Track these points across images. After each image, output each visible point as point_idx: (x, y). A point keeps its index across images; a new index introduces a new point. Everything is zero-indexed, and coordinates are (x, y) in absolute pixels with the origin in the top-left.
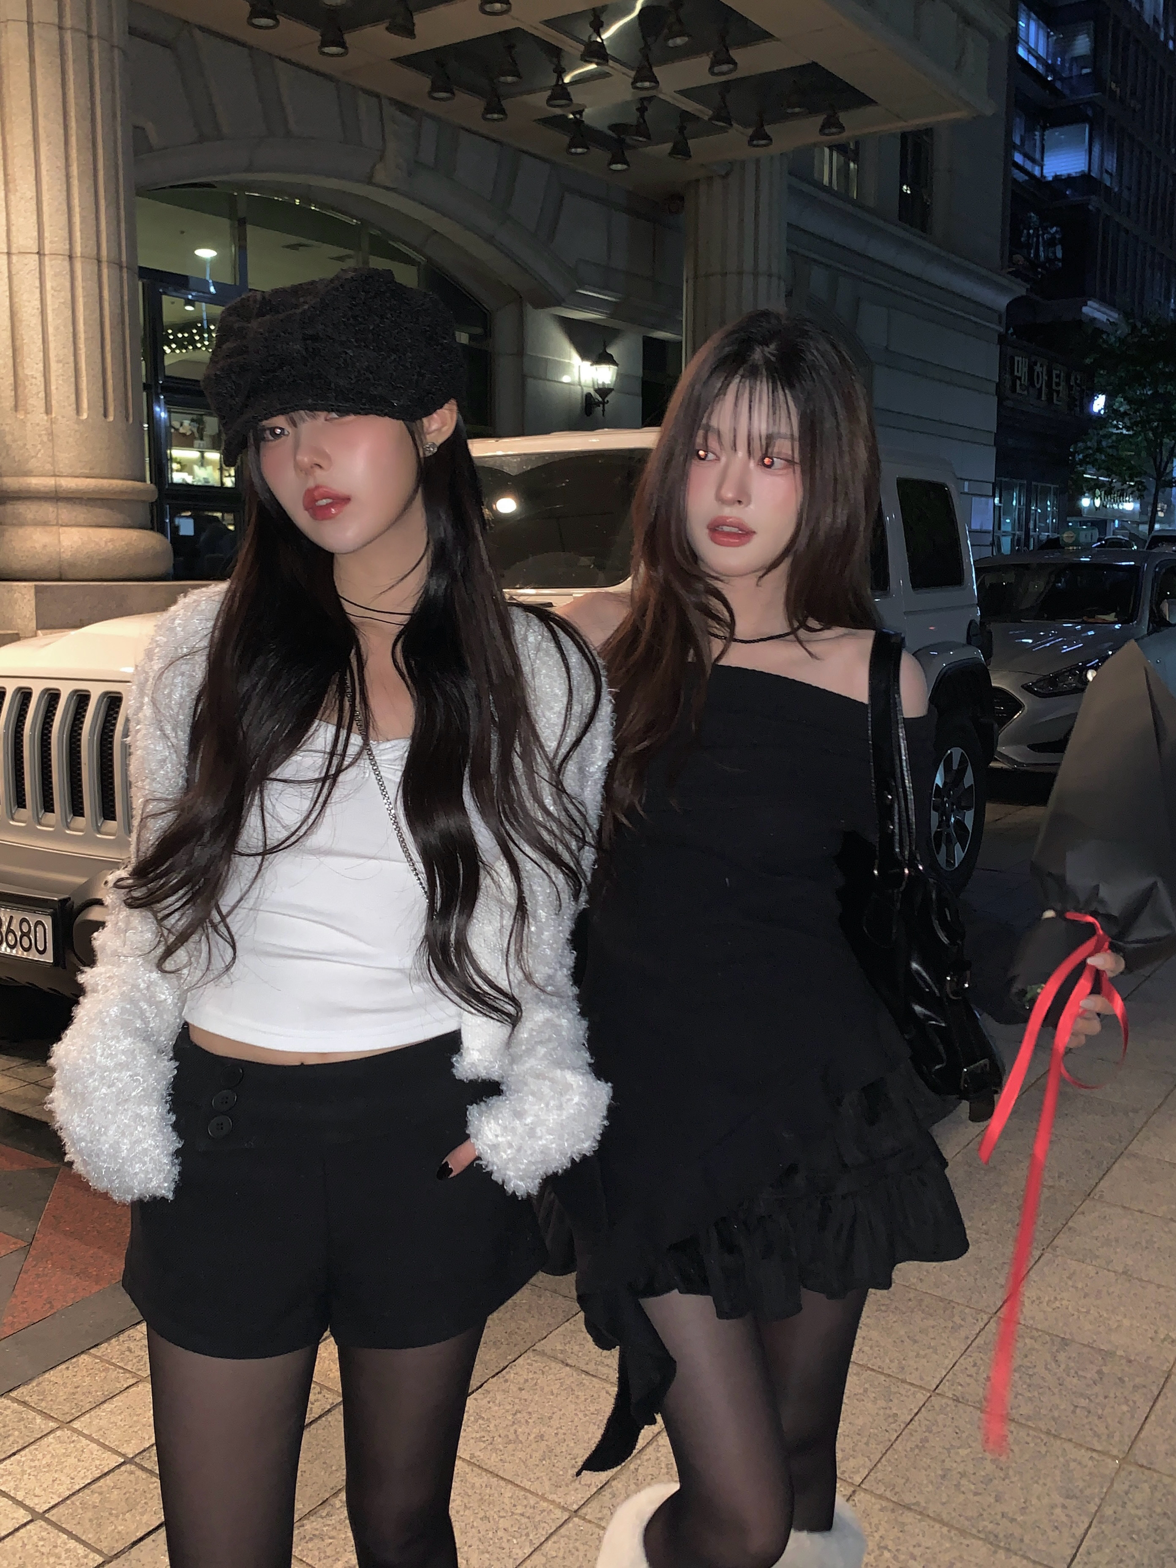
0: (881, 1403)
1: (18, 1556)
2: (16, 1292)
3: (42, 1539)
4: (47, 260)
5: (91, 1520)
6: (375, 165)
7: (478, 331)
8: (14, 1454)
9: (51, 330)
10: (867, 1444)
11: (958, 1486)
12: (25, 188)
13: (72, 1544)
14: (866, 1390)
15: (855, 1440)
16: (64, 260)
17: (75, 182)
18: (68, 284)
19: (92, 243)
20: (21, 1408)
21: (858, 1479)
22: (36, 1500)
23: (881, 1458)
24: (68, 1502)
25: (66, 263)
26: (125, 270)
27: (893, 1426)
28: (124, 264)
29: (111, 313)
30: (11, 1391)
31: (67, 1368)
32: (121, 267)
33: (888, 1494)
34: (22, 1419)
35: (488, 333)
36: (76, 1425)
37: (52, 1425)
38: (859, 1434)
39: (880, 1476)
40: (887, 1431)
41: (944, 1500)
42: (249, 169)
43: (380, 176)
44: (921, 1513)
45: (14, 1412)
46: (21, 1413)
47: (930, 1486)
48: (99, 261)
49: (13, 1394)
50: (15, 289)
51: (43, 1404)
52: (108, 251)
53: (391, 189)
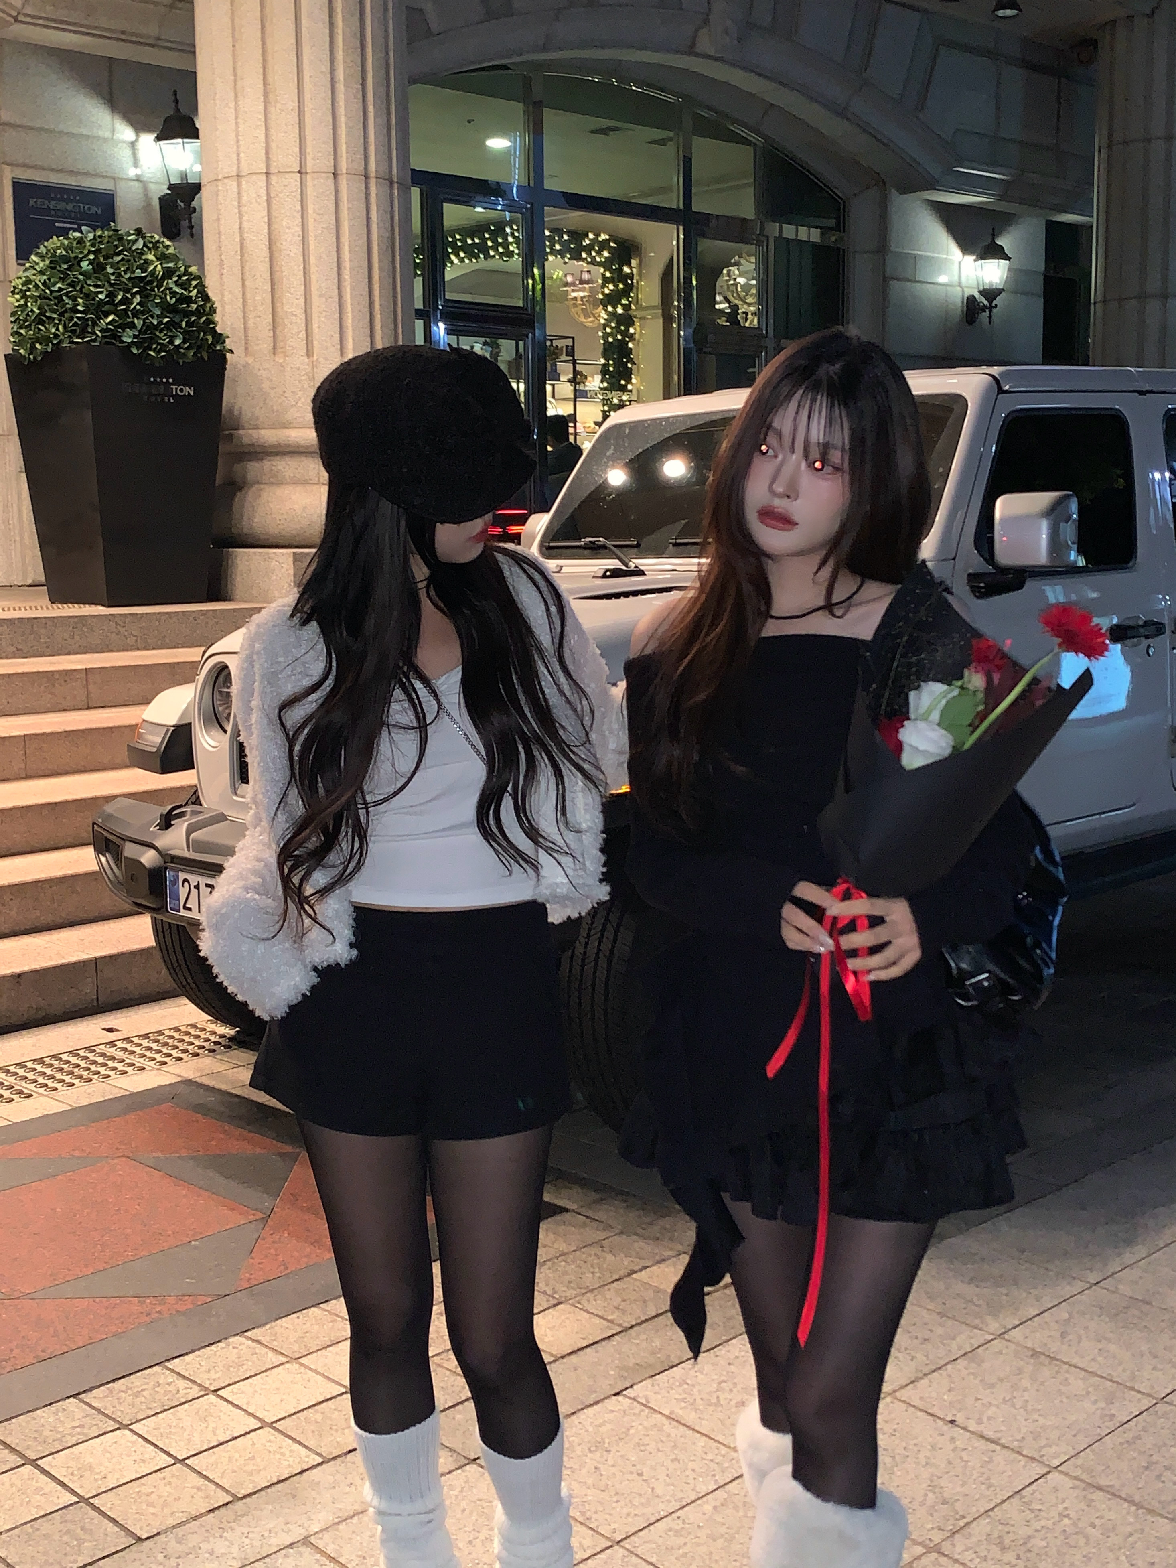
0: (1102, 1404)
1: (248, 1451)
2: (253, 1255)
3: (270, 1441)
4: (309, 180)
5: (313, 1432)
6: (697, 31)
7: (831, 223)
8: (247, 1379)
9: (313, 260)
10: (1074, 1436)
11: (1159, 1477)
12: (286, 97)
13: (296, 1447)
14: (1088, 1393)
16: (328, 178)
17: (341, 87)
18: (332, 207)
19: (360, 156)
20: (255, 1345)
21: (1056, 1463)
22: (266, 1413)
23: (1086, 1448)
24: (294, 1417)
25: (331, 181)
26: (396, 185)
27: (1107, 1424)
28: (395, 179)
29: (380, 236)
30: (246, 1331)
31: (298, 1318)
32: (391, 183)
33: (1084, 1477)
34: (256, 1354)
35: (841, 227)
36: (302, 1360)
37: (284, 1360)
38: (1068, 1428)
39: (1079, 1461)
40: (1099, 1427)
41: (1140, 1486)
42: (545, 48)
43: (704, 44)
44: (1114, 1494)
45: (248, 1347)
46: (254, 1348)
47: (1130, 1474)
48: (367, 177)
49: (248, 1334)
50: (274, 214)
51: (275, 1343)
52: (377, 165)
53: (716, 59)
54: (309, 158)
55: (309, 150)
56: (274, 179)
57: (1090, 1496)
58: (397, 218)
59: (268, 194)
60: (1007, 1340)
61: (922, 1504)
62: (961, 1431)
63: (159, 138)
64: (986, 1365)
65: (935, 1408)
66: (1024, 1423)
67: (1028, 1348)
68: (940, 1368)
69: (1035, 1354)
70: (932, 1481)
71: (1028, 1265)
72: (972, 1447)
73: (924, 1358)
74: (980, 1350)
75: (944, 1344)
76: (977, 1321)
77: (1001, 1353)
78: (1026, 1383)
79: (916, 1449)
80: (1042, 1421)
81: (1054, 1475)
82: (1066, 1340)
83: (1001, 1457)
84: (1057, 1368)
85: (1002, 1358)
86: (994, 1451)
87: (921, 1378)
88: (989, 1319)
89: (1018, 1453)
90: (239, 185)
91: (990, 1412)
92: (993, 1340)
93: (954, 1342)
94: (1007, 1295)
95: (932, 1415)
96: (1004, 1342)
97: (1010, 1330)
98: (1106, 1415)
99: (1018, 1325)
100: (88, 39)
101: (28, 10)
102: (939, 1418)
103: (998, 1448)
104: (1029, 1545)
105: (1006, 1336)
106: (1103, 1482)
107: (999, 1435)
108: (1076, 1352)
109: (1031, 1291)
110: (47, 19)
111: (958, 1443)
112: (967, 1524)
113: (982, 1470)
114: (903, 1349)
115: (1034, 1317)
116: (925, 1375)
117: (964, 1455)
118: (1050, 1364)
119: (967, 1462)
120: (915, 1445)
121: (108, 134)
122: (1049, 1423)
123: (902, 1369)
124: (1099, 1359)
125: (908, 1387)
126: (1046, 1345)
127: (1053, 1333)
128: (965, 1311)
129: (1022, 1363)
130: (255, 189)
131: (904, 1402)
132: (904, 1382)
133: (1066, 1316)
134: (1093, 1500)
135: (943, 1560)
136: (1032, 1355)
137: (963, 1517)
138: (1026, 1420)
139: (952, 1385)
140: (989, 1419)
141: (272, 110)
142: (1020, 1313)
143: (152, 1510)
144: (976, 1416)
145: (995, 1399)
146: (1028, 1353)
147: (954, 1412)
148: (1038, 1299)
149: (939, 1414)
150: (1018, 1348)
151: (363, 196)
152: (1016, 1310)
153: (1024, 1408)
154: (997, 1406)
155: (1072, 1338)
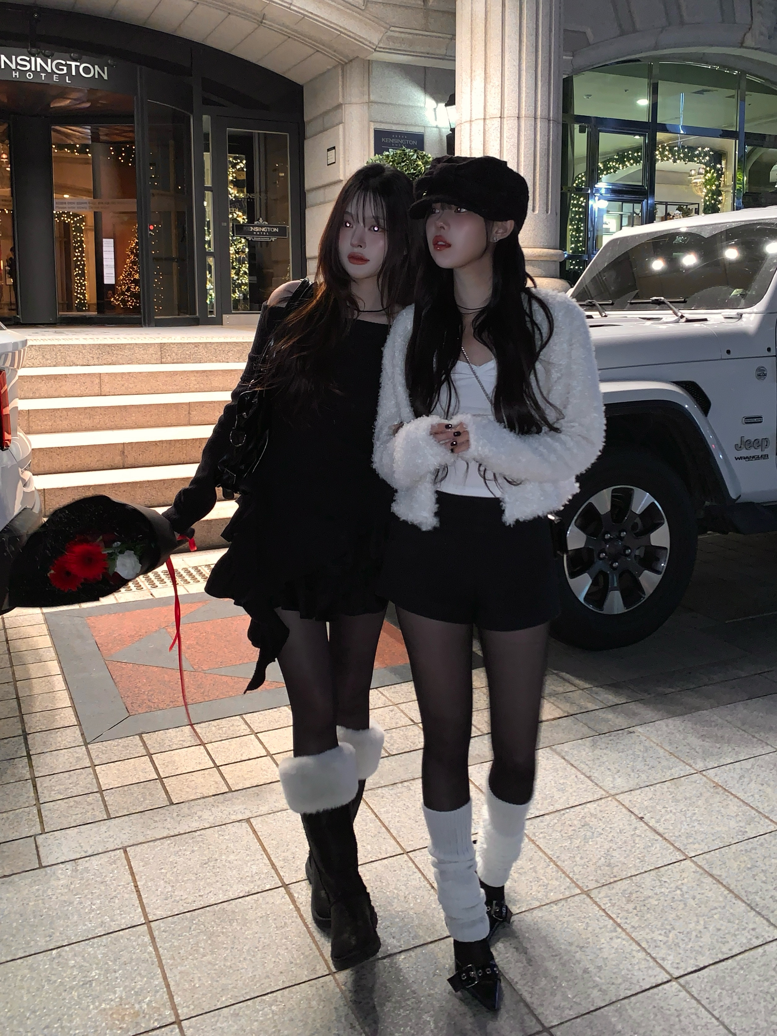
4: (505, 121)
6: (745, 35)
16: (515, 119)
18: (516, 135)
19: (532, 108)
25: (516, 121)
26: (552, 122)
28: (552, 118)
29: (541, 149)
32: (549, 120)
42: (656, 48)
43: (749, 42)
48: (535, 118)
50: (487, 139)
52: (542, 111)
53: (756, 49)
54: (506, 110)
55: (506, 105)
56: (488, 122)
57: (702, 880)
58: (551, 139)
59: (484, 129)
60: (704, 775)
61: (595, 863)
62: (643, 825)
63: (446, 105)
64: (682, 788)
65: (636, 808)
66: (686, 827)
67: (714, 782)
68: (652, 785)
69: (717, 786)
70: (608, 851)
71: (743, 732)
72: (645, 835)
73: (646, 778)
74: (683, 779)
75: (663, 771)
76: (691, 762)
77: (695, 782)
78: (701, 803)
79: (609, 830)
80: (697, 827)
81: (688, 862)
82: (741, 781)
83: (660, 844)
84: (726, 797)
85: (694, 785)
86: (657, 840)
87: (637, 789)
88: (699, 761)
89: (673, 845)
90: (471, 125)
91: (668, 817)
92: (695, 773)
93: (670, 771)
94: (719, 748)
95: (632, 812)
96: (701, 776)
97: (708, 769)
98: (741, 831)
99: (716, 767)
100: (410, 58)
101: (381, 45)
102: (635, 815)
103: (661, 839)
104: (646, 902)
105: (704, 773)
106: (715, 872)
107: (666, 831)
108: (743, 789)
109: (736, 748)
110: (390, 49)
111: (637, 831)
112: (615, 882)
113: (643, 850)
114: (635, 771)
115: (727, 764)
116: (641, 788)
117: (637, 839)
118: (723, 793)
119: (637, 844)
120: (611, 828)
121: (422, 105)
122: (701, 829)
123: (628, 781)
124: (757, 796)
125: (626, 794)
126: (726, 782)
127: (735, 776)
128: (687, 754)
129: (705, 790)
130: (478, 126)
131: (619, 801)
132: (626, 789)
133: (750, 766)
134: (702, 882)
135: (588, 900)
136: (714, 787)
137: (615, 877)
138: (688, 825)
139: (654, 797)
140: (665, 820)
141: (488, 86)
142: (721, 760)
143: (188, 790)
144: (658, 817)
145: (676, 809)
146: (712, 785)
147: (646, 812)
148: (737, 753)
149: (637, 812)
150: (708, 781)
151: (533, 128)
152: (720, 758)
153: (691, 818)
154: (675, 814)
155: (746, 780)
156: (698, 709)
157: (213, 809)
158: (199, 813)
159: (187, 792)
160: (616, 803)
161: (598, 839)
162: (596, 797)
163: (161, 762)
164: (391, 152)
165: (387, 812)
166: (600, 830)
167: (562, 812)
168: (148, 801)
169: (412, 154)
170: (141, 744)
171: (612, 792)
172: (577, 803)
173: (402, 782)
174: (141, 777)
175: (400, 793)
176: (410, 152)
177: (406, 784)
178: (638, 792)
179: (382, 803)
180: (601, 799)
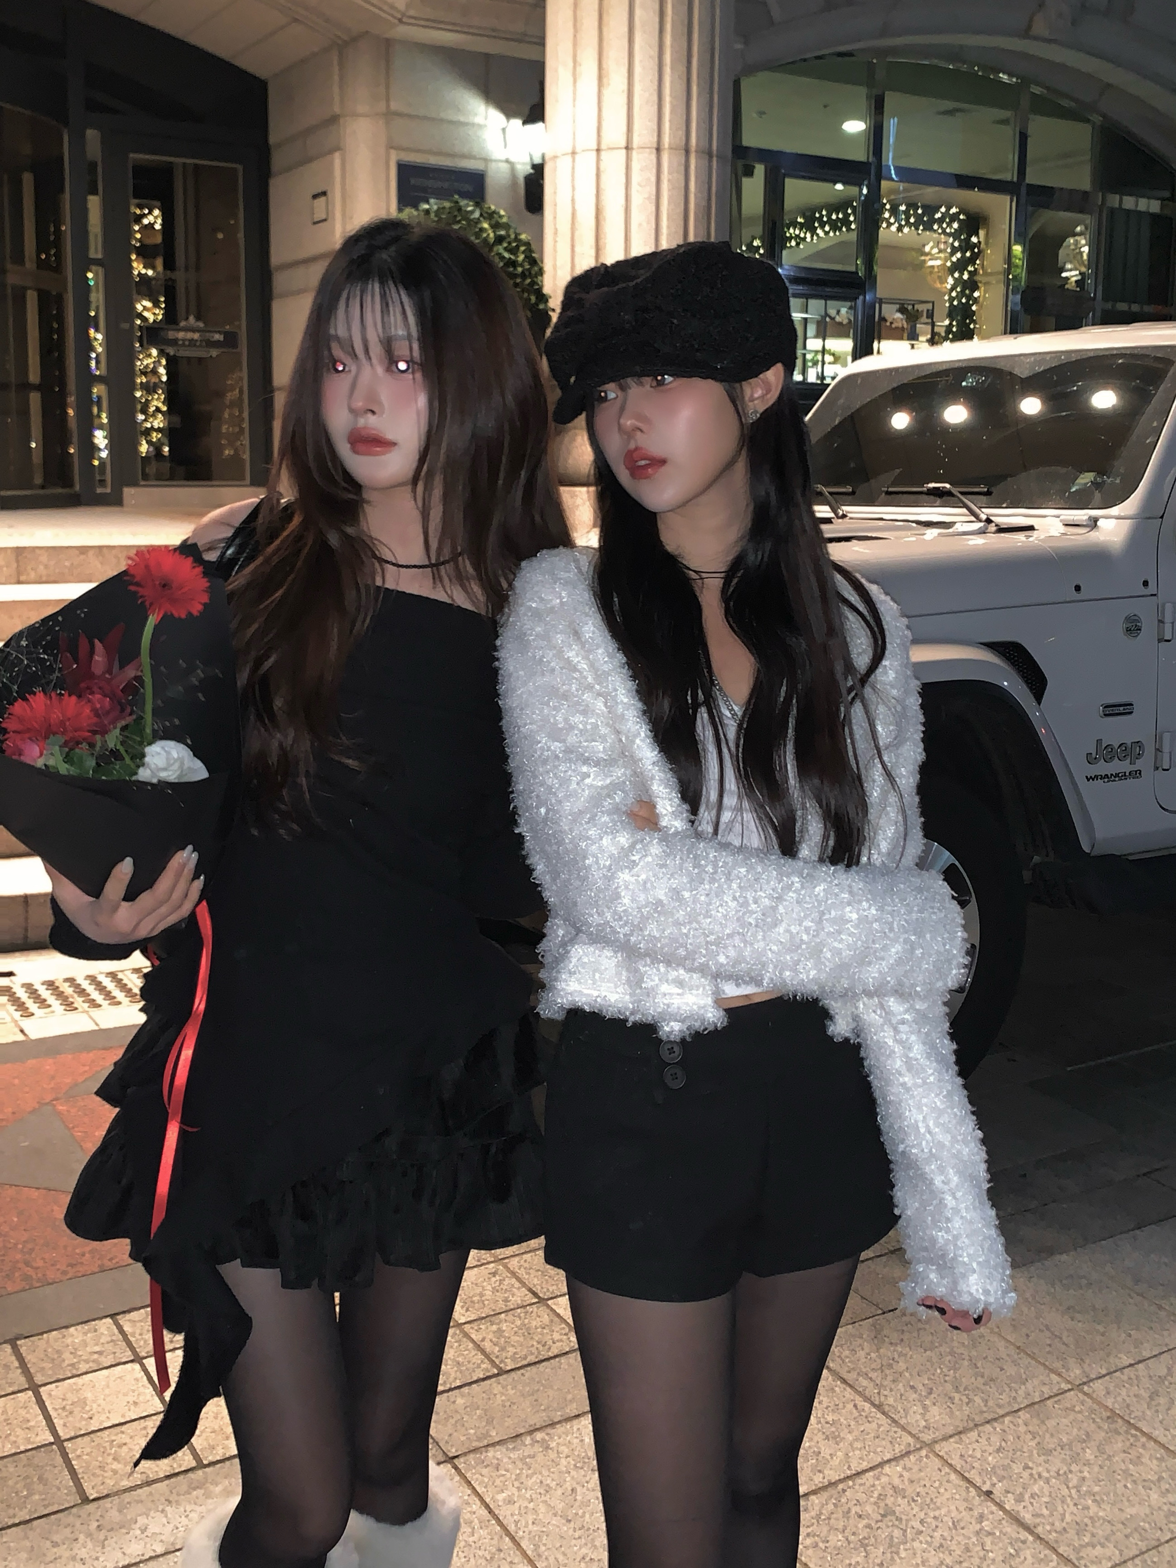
4: (635, 155)
6: (1033, 14)
10: (1127, 1536)
14: (1160, 1479)
15: (1114, 1528)
16: (651, 152)
17: (668, 70)
18: (653, 179)
19: (681, 133)
23: (1137, 1556)
25: (654, 157)
26: (715, 159)
28: (715, 152)
29: (696, 205)
32: (710, 155)
38: (1123, 1524)
40: (1161, 1529)
42: (882, 35)
43: (1040, 27)
48: (687, 152)
52: (698, 138)
53: (1049, 41)
54: (635, 135)
55: (636, 126)
56: (603, 154)
58: (712, 188)
59: (598, 169)
60: (1085, 1394)
62: (994, 1508)
63: (527, 122)
64: (1051, 1423)
65: (973, 1472)
66: (1073, 1508)
67: (1106, 1408)
68: (995, 1420)
69: (1113, 1416)
71: (1139, 1298)
72: (1001, 1532)
73: (982, 1404)
74: (1049, 1403)
75: (1011, 1389)
76: (1057, 1365)
77: (1072, 1409)
78: (1089, 1455)
79: (934, 1523)
80: (1094, 1509)
82: (1153, 1403)
83: (1030, 1551)
84: (1132, 1440)
85: (1072, 1416)
86: (1024, 1542)
87: (971, 1430)
88: (1072, 1362)
89: (1055, 1550)
90: (573, 161)
91: (1036, 1488)
92: (1069, 1390)
93: (1023, 1387)
94: (1103, 1334)
95: (968, 1481)
96: (1080, 1395)
97: (1092, 1380)
99: (1104, 1376)
100: (462, 36)
101: (412, 13)
102: (975, 1486)
103: (1031, 1538)
105: (1086, 1388)
107: (1038, 1520)
108: (1161, 1422)
109: (1132, 1333)
110: (428, 20)
111: (985, 1523)
114: (961, 1389)
115: (1124, 1368)
116: (976, 1425)
117: (988, 1541)
118: (1127, 1432)
119: (987, 1551)
120: (935, 1518)
121: (483, 121)
122: (1101, 1514)
123: (952, 1412)
125: (952, 1440)
126: (1128, 1406)
127: (1142, 1392)
128: (1048, 1349)
129: (1093, 1426)
130: (587, 163)
131: (942, 1457)
132: (950, 1430)
133: (1163, 1372)
136: (1108, 1418)
138: (1075, 1505)
139: (1003, 1444)
140: (1032, 1496)
141: (606, 92)
142: (1111, 1359)
143: (115, 1466)
144: (1019, 1490)
145: (1048, 1471)
146: (1105, 1414)
147: (994, 1479)
148: (1138, 1344)
149: (978, 1481)
150: (1095, 1406)
151: (683, 168)
152: (1108, 1354)
153: (1078, 1488)
154: (1047, 1481)
155: (1162, 1400)
156: (1050, 1251)
157: (168, 1509)
158: (142, 1520)
159: (115, 1472)
160: (937, 1463)
161: (916, 1544)
162: (898, 1450)
163: (59, 1404)
164: (433, 205)
165: (510, 1501)
166: (917, 1524)
167: (841, 1486)
168: (37, 1497)
169: (470, 209)
170: (16, 1364)
171: (927, 1437)
172: (865, 1465)
173: (531, 1432)
174: (20, 1441)
175: (529, 1456)
176: (468, 205)
177: (539, 1436)
178: (974, 1435)
179: (498, 1482)
180: (908, 1453)
